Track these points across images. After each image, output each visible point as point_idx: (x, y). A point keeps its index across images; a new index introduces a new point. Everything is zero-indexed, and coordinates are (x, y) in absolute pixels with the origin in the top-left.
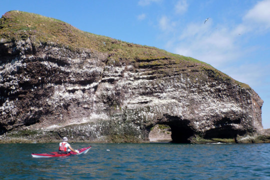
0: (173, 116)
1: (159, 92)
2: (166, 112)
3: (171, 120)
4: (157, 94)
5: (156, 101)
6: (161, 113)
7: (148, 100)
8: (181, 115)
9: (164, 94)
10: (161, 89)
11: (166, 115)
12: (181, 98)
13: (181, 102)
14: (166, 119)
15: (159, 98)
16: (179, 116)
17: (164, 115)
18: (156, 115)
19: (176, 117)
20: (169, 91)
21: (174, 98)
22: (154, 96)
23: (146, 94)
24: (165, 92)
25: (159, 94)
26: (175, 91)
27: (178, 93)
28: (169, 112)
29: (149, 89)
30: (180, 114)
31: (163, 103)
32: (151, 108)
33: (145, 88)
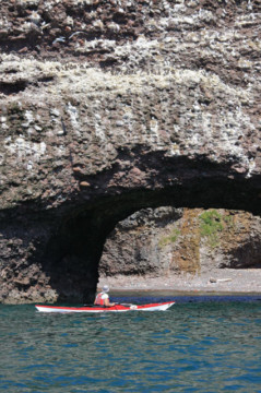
0: (184, 158)
1: (110, 35)
2: (134, 139)
3: (171, 179)
4: (93, 43)
6: (97, 142)
7: (22, 75)
8: (237, 150)
9: (142, 42)
10: (119, 18)
11: (140, 154)
12: (245, 63)
14: (139, 176)
16: (214, 158)
17: (122, 153)
18: (61, 151)
19: (202, 162)
20: (171, 29)
21: (201, 64)
22: (77, 54)
23: (22, 43)
24: (149, 35)
25: (107, 43)
26: (211, 24)
27: (229, 34)
28: (155, 136)
29: (35, 16)
30: (229, 146)
32: (28, 115)
33: (11, 9)
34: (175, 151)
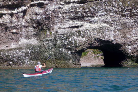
0: (105, 41)
1: (91, 17)
2: (97, 37)
3: (102, 44)
4: (88, 18)
5: (87, 25)
6: (92, 37)
7: (79, 25)
8: (113, 39)
9: (95, 18)
10: (92, 14)
11: (98, 40)
12: (113, 22)
13: (112, 26)
14: (97, 44)
15: (91, 22)
16: (110, 40)
17: (95, 39)
18: (87, 39)
19: (108, 41)
20: (100, 15)
21: (105, 22)
22: (85, 20)
23: (77, 18)
24: (97, 17)
25: (90, 18)
26: (106, 15)
27: (109, 17)
28: (100, 36)
29: (80, 13)
30: (112, 38)
31: (95, 27)
32: (82, 33)
33: (76, 12)
34: (103, 39)
